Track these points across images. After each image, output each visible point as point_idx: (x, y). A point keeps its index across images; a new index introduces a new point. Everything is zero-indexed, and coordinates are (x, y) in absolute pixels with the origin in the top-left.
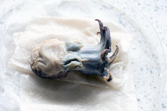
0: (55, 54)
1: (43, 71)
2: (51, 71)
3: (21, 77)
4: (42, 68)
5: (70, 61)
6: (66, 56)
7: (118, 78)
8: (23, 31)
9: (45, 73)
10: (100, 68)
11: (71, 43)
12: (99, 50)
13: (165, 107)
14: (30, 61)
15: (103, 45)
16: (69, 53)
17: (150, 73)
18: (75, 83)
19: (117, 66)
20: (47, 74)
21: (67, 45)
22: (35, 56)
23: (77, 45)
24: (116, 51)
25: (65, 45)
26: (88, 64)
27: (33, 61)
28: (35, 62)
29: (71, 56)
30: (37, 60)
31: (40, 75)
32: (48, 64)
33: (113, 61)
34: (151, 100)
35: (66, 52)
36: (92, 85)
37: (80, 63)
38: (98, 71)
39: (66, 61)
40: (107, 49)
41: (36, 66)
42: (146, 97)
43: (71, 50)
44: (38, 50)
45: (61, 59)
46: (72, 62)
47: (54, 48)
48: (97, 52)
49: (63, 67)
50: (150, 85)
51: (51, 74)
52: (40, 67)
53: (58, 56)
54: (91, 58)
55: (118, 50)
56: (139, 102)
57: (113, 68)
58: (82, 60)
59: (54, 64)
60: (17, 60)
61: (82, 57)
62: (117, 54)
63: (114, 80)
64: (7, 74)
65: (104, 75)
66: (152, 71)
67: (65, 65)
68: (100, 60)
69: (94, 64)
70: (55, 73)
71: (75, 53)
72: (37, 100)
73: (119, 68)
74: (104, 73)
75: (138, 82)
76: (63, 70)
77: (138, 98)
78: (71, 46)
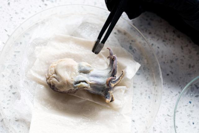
0: (68, 74)
1: (56, 86)
2: (62, 87)
3: (37, 86)
4: (55, 83)
5: (80, 82)
6: (77, 77)
7: (119, 100)
8: (45, 45)
9: (57, 88)
10: (104, 91)
11: (83, 66)
12: (106, 76)
13: (156, 130)
14: (46, 75)
15: (110, 72)
16: (80, 74)
17: (148, 98)
18: (82, 99)
19: (119, 89)
20: (59, 89)
21: (80, 67)
22: (51, 72)
23: (88, 69)
24: (121, 76)
25: (77, 67)
26: (94, 86)
27: (49, 76)
28: (51, 77)
29: (82, 78)
30: (52, 76)
31: (53, 88)
32: (61, 81)
33: (117, 84)
34: (145, 122)
35: (78, 73)
36: (96, 103)
37: (88, 85)
38: (103, 93)
39: (76, 81)
40: (112, 77)
41: (51, 81)
42: (141, 119)
43: (83, 72)
44: (54, 67)
45: (72, 79)
46: (82, 83)
47: (69, 68)
48: (104, 77)
49: (74, 86)
50: (146, 109)
51: (62, 90)
52: (54, 82)
53: (71, 76)
54: (98, 82)
55: (123, 76)
56: (134, 123)
57: (116, 90)
58: (90, 82)
59: (66, 82)
60: (36, 72)
61: (91, 80)
62: (121, 79)
63: (116, 101)
64: (25, 82)
65: (107, 98)
66: (150, 97)
67: (75, 84)
68: (105, 84)
69: (100, 87)
70: (66, 89)
71: (85, 75)
72: (47, 109)
73: (121, 91)
74: (107, 96)
75: (136, 105)
76: (73, 88)
77: (133, 119)
78: (82, 68)
